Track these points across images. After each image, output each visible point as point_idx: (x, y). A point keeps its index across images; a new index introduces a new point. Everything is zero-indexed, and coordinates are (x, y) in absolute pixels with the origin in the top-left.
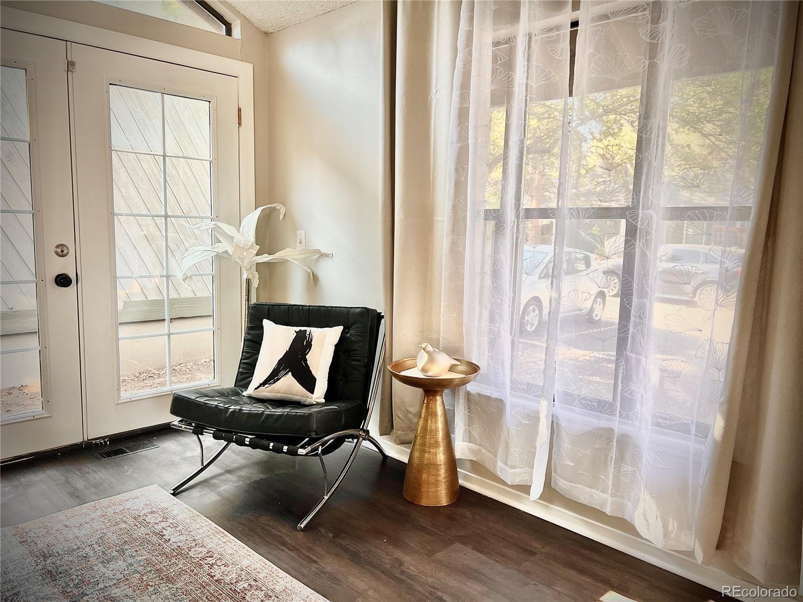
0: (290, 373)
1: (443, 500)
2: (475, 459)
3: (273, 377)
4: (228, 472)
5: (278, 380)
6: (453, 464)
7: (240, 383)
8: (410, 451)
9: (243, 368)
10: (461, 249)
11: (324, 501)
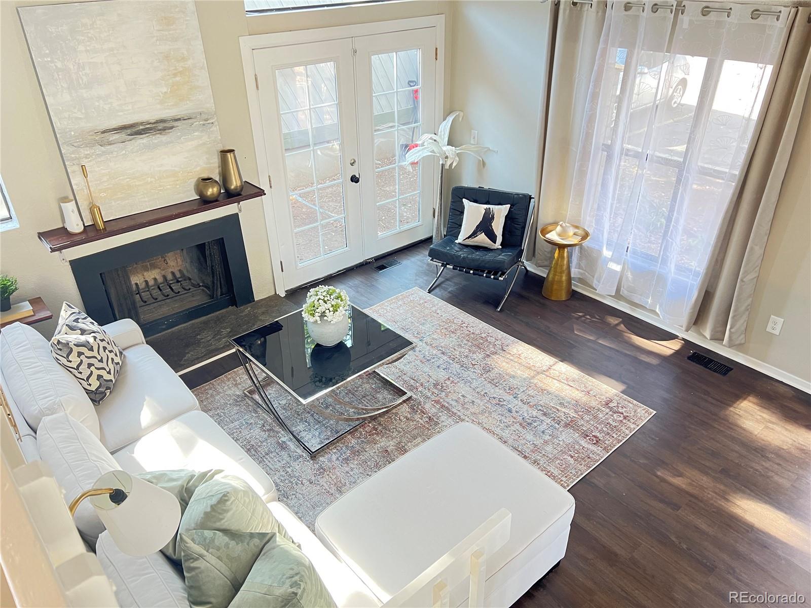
0: (483, 233)
1: (564, 297)
2: (581, 277)
3: (474, 234)
4: (447, 280)
5: (476, 236)
6: (569, 279)
7: (450, 233)
8: (547, 271)
9: (450, 225)
10: (585, 169)
11: (506, 298)
